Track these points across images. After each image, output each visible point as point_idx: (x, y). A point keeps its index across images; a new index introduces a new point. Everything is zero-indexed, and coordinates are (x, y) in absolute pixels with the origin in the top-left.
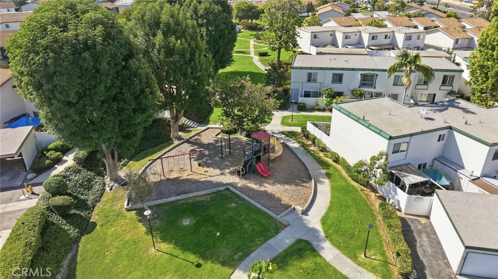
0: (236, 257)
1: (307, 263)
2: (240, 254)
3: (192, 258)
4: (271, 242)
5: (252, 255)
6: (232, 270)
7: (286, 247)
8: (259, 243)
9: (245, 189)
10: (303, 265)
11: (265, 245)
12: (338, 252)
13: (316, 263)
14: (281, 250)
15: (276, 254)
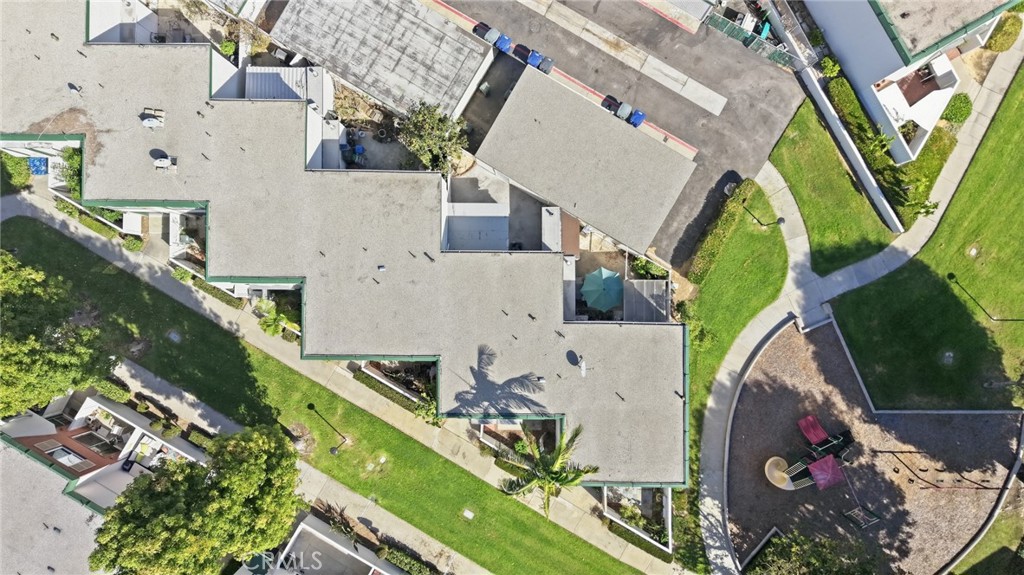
0: (906, 275)
1: (831, 239)
2: (900, 278)
3: (956, 290)
4: (856, 285)
5: (885, 272)
6: (918, 257)
7: (843, 271)
8: (871, 287)
9: (852, 399)
10: (837, 239)
11: (866, 282)
12: (787, 243)
13: (823, 236)
14: (851, 268)
15: (860, 265)
